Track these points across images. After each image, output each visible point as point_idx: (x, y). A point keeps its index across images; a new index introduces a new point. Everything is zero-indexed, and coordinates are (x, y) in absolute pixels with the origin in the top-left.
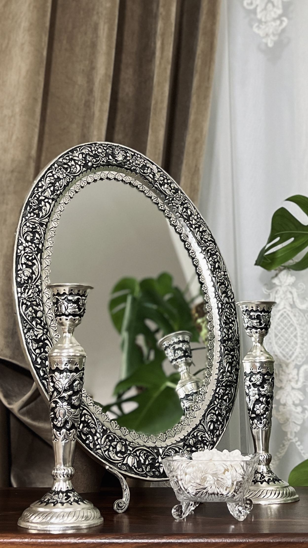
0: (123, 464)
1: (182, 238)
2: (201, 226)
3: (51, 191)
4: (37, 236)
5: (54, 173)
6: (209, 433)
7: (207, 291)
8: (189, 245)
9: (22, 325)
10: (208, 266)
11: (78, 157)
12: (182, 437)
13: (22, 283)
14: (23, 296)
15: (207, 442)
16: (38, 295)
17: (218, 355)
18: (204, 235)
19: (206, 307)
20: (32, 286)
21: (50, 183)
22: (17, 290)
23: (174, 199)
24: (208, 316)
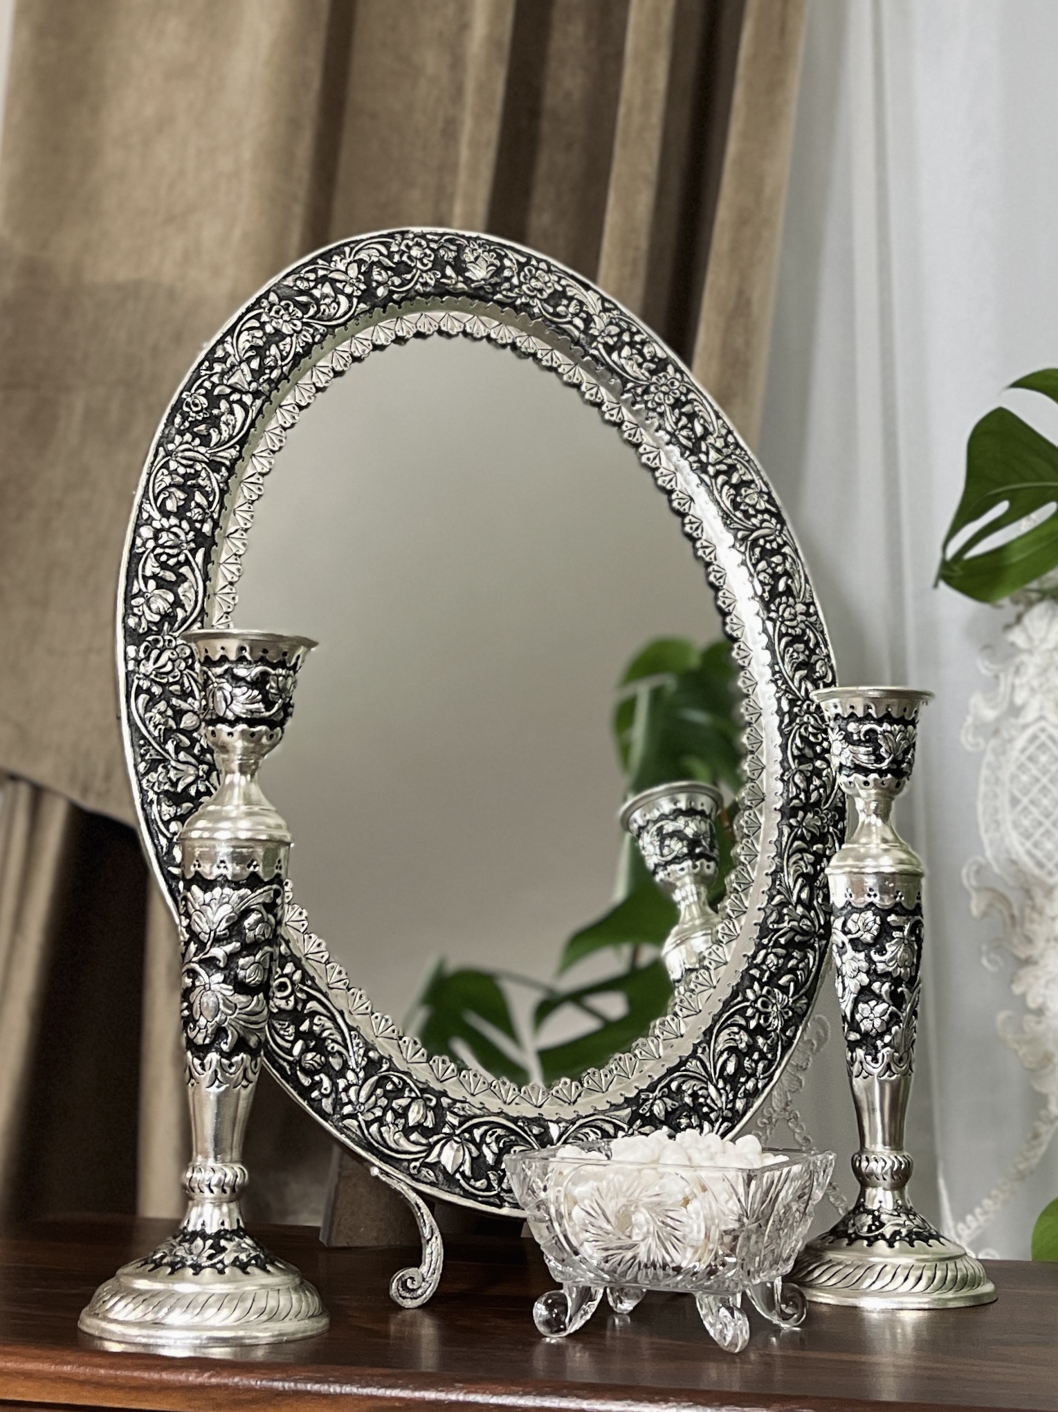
0: (425, 1165)
1: (675, 504)
2: (737, 470)
3: (252, 371)
4: (199, 497)
5: (264, 318)
6: (721, 1085)
7: (747, 661)
8: (694, 526)
9: (134, 751)
10: (753, 587)
11: (346, 273)
12: (632, 1095)
13: (141, 631)
14: (142, 669)
15: (712, 1110)
16: (190, 667)
17: (771, 852)
18: (746, 497)
19: (742, 710)
20: (170, 641)
21: (251, 348)
22: (126, 653)
23: (652, 389)
24: (745, 736)
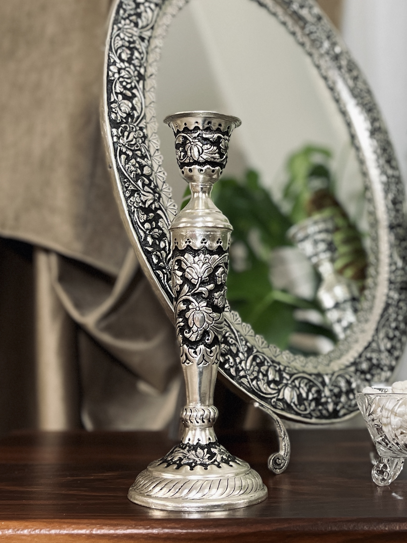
0: (278, 400)
4: (136, 54)
9: (122, 185)
12: (352, 360)
13: (118, 121)
14: (121, 141)
16: (143, 142)
20: (133, 128)
22: (112, 132)
